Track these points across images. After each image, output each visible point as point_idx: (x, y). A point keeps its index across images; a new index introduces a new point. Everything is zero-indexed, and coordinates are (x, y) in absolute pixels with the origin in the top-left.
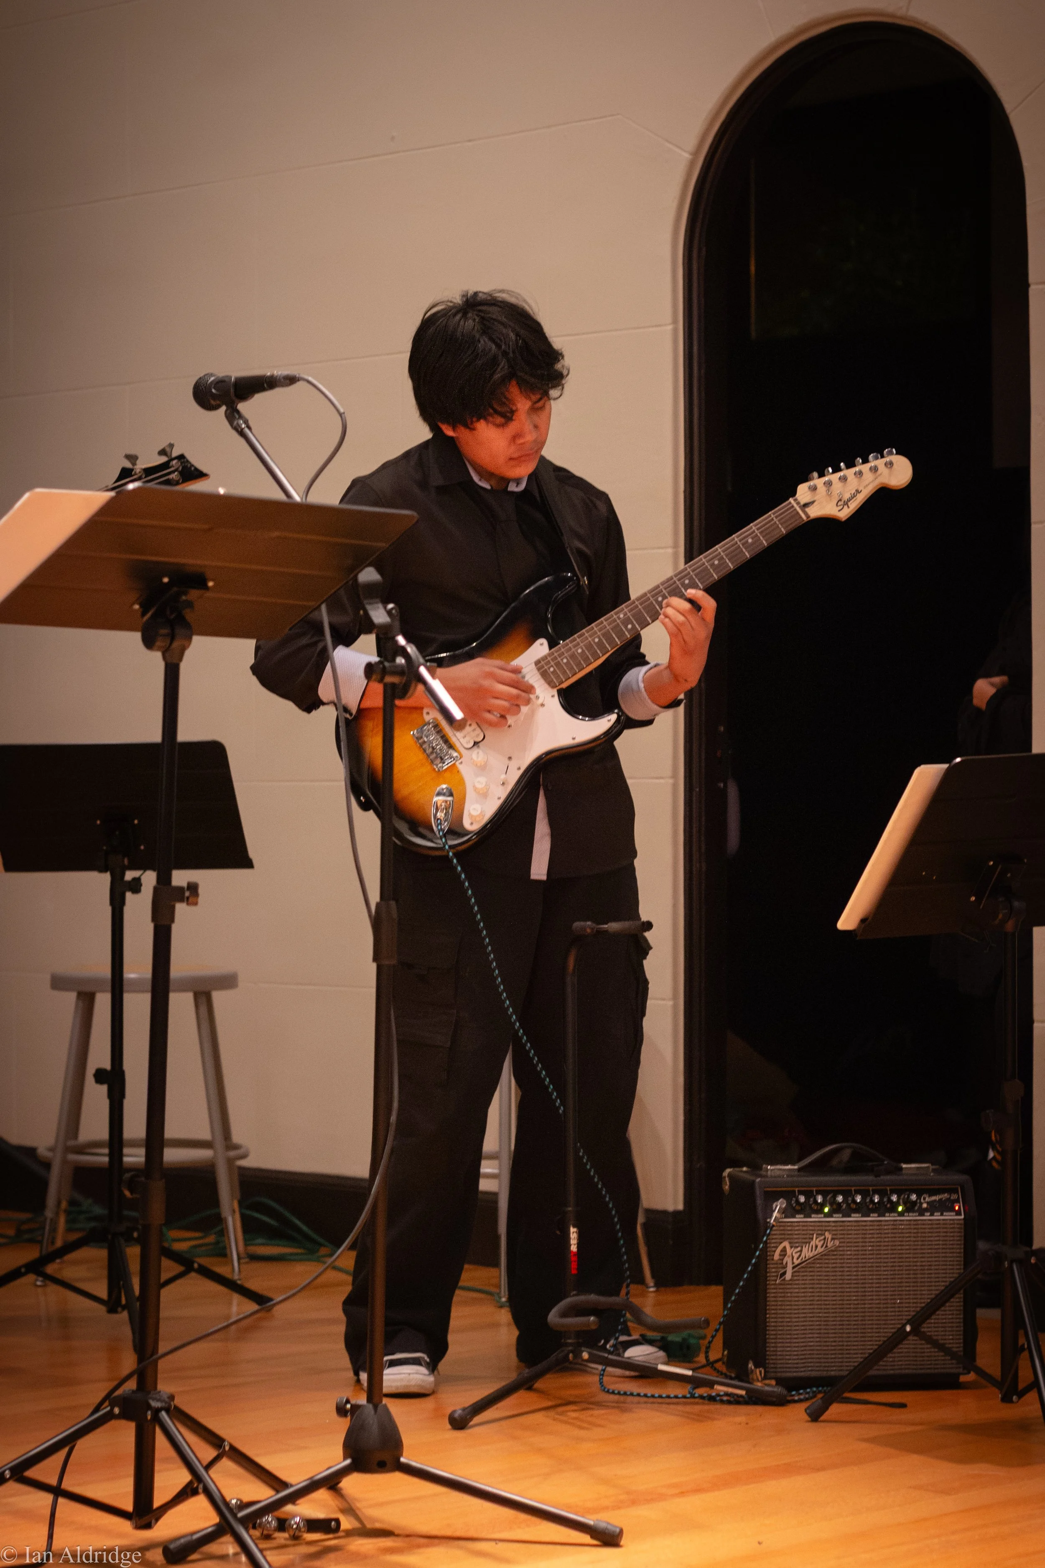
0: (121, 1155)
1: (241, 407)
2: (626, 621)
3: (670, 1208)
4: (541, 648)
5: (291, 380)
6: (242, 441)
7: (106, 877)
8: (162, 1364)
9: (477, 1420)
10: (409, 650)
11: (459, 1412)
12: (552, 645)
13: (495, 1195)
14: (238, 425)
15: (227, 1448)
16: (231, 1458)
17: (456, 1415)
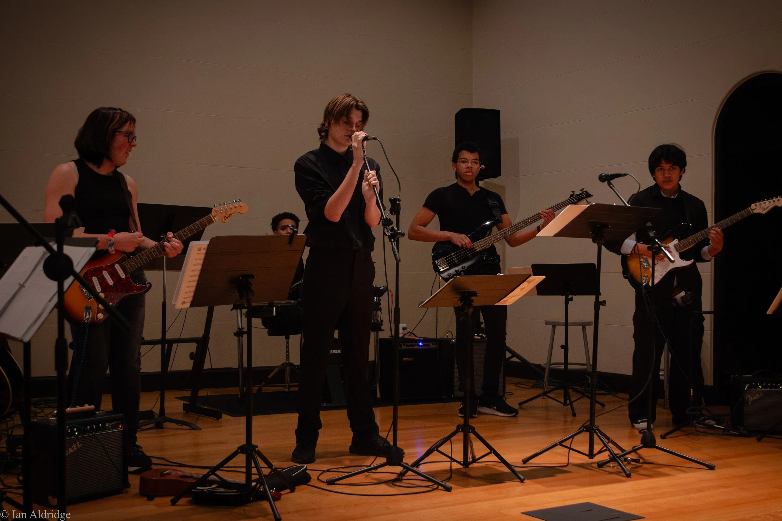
0: (567, 366)
1: (612, 181)
2: (699, 236)
3: (709, 385)
4: (676, 241)
5: (625, 175)
6: (612, 190)
7: (564, 297)
8: (596, 418)
9: (668, 437)
10: (659, 243)
11: (663, 434)
12: (679, 241)
13: (663, 380)
14: (611, 186)
15: (611, 440)
16: (612, 443)
17: (662, 435)
